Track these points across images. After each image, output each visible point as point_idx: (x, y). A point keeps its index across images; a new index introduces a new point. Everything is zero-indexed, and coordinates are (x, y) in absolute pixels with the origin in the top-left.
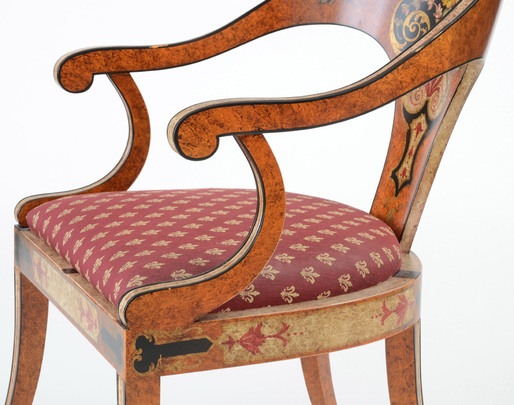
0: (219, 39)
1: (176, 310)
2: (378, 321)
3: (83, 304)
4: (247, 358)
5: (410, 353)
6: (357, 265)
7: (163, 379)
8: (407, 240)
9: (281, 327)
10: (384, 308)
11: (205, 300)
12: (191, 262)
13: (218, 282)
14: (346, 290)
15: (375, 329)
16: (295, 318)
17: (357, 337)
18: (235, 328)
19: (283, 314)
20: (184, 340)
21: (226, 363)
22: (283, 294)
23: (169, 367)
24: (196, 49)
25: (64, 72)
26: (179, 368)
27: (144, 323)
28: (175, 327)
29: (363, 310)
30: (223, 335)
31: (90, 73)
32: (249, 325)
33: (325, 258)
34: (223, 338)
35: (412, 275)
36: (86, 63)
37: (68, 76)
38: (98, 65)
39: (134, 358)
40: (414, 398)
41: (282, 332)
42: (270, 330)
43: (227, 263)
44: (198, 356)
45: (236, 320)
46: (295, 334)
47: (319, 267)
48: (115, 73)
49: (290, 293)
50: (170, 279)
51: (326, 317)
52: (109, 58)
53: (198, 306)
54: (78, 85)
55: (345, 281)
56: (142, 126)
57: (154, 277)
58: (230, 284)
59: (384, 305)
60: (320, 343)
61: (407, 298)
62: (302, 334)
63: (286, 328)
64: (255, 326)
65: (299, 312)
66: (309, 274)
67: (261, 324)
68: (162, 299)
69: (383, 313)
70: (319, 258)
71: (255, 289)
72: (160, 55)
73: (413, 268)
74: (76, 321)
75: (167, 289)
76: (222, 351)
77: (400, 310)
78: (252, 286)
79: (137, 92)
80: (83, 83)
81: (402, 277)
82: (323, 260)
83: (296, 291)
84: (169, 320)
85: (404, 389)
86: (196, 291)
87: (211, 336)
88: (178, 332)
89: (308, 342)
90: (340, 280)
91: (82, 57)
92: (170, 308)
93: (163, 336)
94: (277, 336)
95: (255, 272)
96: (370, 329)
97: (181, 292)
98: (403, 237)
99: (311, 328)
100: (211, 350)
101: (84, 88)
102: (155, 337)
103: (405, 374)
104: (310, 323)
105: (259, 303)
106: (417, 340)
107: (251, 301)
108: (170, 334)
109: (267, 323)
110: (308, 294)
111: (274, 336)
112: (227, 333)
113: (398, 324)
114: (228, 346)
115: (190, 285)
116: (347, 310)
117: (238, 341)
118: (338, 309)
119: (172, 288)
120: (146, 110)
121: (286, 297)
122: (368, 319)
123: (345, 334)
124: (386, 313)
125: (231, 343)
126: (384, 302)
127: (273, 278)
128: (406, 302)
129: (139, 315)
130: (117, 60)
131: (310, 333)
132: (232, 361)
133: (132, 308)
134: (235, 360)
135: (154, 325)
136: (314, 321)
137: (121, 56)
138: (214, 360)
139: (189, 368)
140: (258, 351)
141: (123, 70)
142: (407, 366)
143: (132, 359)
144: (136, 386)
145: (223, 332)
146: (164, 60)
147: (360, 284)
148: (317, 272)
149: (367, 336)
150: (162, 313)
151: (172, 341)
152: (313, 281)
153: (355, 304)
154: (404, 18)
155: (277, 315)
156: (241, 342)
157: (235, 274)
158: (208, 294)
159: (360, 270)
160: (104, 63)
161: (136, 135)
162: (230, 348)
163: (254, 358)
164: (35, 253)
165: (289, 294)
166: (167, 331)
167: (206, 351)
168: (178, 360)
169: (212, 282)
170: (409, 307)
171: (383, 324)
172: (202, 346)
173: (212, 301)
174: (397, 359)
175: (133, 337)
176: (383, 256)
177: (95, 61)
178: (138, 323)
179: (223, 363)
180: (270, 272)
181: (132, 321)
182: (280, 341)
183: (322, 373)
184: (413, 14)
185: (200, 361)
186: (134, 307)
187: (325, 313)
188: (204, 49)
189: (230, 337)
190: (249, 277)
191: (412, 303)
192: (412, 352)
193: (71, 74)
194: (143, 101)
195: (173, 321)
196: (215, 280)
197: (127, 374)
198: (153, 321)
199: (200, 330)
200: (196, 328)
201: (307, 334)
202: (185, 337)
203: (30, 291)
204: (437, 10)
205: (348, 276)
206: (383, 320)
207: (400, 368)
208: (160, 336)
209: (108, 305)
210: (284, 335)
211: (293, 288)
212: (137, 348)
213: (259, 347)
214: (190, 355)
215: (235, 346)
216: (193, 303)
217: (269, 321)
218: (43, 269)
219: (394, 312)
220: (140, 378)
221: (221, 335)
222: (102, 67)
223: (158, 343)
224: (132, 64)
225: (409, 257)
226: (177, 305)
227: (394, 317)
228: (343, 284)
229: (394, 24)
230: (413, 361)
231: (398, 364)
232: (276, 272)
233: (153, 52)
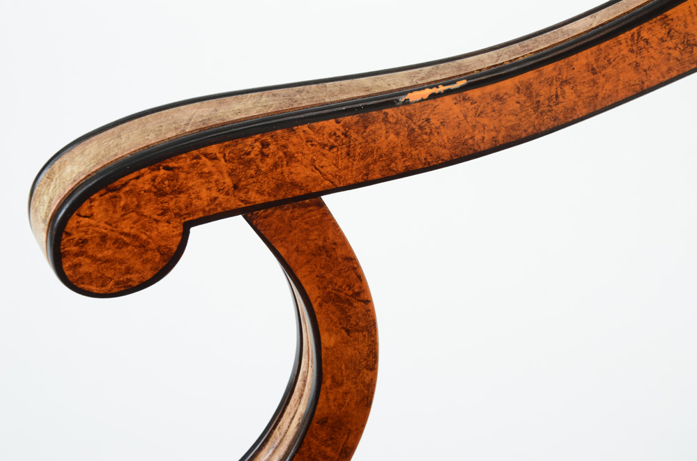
0: (654, 41)
24: (566, 82)
25: (76, 236)
31: (177, 224)
36: (160, 193)
37: (91, 248)
38: (204, 194)
48: (266, 206)
52: (248, 164)
54: (129, 270)
56: (350, 351)
72: (435, 122)
79: (340, 252)
80: (145, 262)
91: (148, 177)
101: (149, 275)
120: (368, 301)
130: (276, 166)
137: (291, 149)
141: (297, 192)
146: (447, 134)
160: (228, 182)
161: (328, 382)
177: (194, 182)
188: (595, 82)
193: (104, 238)
194: (360, 277)
222: (221, 197)
224: (330, 169)
233: (410, 117)
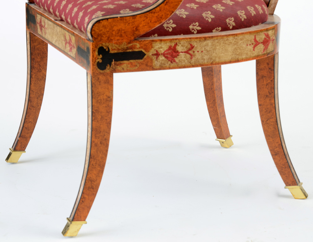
1: (123, 32)
2: (251, 47)
3: (66, 36)
4: (167, 65)
5: (271, 73)
6: (239, 13)
7: (115, 75)
8: (272, 6)
9: (189, 46)
10: (255, 39)
11: (141, 26)
12: (133, 5)
13: (150, 15)
14: (231, 28)
15: (249, 53)
16: (198, 42)
17: (237, 56)
18: (160, 46)
19: (190, 38)
20: (128, 51)
21: (155, 68)
22: (191, 27)
23: (119, 68)
26: (125, 69)
27: (103, 38)
28: (122, 42)
29: (241, 40)
30: (153, 49)
32: (169, 44)
33: (218, 7)
34: (152, 51)
35: (276, 28)
39: (97, 61)
40: (273, 101)
41: (190, 49)
42: (182, 48)
43: (155, 4)
44: (137, 62)
45: (161, 40)
46: (198, 52)
47: (214, 12)
49: (195, 26)
50: (120, 13)
51: (218, 42)
53: (137, 29)
55: (231, 22)
57: (109, 12)
58: (157, 17)
59: (255, 38)
60: (214, 59)
61: (270, 36)
62: (202, 52)
63: (192, 47)
64: (173, 45)
65: (200, 38)
66: (207, 15)
67: (176, 44)
68: (114, 23)
69: (254, 43)
70: (214, 6)
71: (173, 23)
73: (276, 21)
74: (62, 49)
75: (117, 17)
76: (152, 60)
77: (266, 42)
78: (171, 21)
81: (268, 24)
82: (217, 8)
83: (199, 26)
84: (118, 38)
85: (267, 96)
86: (135, 20)
87: (145, 49)
88: (124, 46)
89: (206, 57)
90: (227, 20)
92: (119, 30)
93: (114, 48)
94: (187, 52)
95: (173, 10)
96: (245, 52)
97: (126, 20)
98: (270, 5)
99: (208, 48)
100: (145, 59)
102: (110, 48)
103: (268, 86)
104: (207, 45)
105: (175, 32)
106: (276, 65)
107: (171, 30)
108: (119, 46)
109: (180, 43)
110: (206, 28)
111: (185, 52)
112: (155, 48)
113: (264, 51)
114: (155, 57)
115: (132, 16)
116: (231, 38)
117: (162, 54)
118: (225, 37)
119: (120, 17)
121: (193, 29)
122: (244, 46)
123: (230, 54)
124: (256, 43)
125: (157, 55)
126: (255, 36)
127: (184, 17)
128: (269, 38)
129: (100, 33)
131: (208, 51)
132: (158, 66)
133: (96, 28)
134: (160, 66)
135: (109, 40)
136: (210, 44)
138: (147, 65)
139: (131, 69)
140: (175, 61)
142: (269, 81)
143: (95, 61)
144: (99, 79)
145: (152, 47)
147: (240, 25)
148: (213, 15)
149: (244, 57)
150: (114, 33)
151: (121, 51)
152: (210, 20)
153: (236, 35)
155: (187, 39)
156: (164, 55)
157: (160, 10)
158: (143, 22)
159: (241, 16)
162: (157, 58)
163: (172, 65)
164: (38, 15)
165: (195, 27)
166: (117, 44)
167: (142, 59)
168: (124, 64)
169: (146, 15)
170: (271, 42)
171: (254, 50)
172: (139, 55)
173: (146, 27)
174: (263, 77)
175: (96, 47)
176: (256, 9)
178: (99, 38)
179: (153, 68)
180: (182, 13)
181: (96, 37)
182: (188, 56)
185: (138, 65)
186: (97, 28)
187: (217, 39)
189: (157, 51)
190: (169, 13)
191: (273, 40)
192: (272, 72)
195: (121, 38)
196: (147, 13)
197: (93, 70)
198: (108, 38)
199: (138, 45)
200: (135, 44)
201: (206, 52)
202: (129, 49)
205: (233, 19)
206: (254, 47)
207: (265, 83)
208: (113, 48)
209: (81, 33)
210: (191, 52)
211: (197, 24)
212: (99, 54)
213: (175, 59)
214: (131, 61)
215: (160, 57)
216: (134, 27)
217: (182, 42)
218: (43, 24)
219: (261, 43)
220: (101, 73)
221: (151, 49)
223: (111, 52)
225: (273, 17)
226: (123, 28)
227: (261, 47)
228: (229, 24)
230: (273, 78)
231: (263, 80)
232: (187, 13)
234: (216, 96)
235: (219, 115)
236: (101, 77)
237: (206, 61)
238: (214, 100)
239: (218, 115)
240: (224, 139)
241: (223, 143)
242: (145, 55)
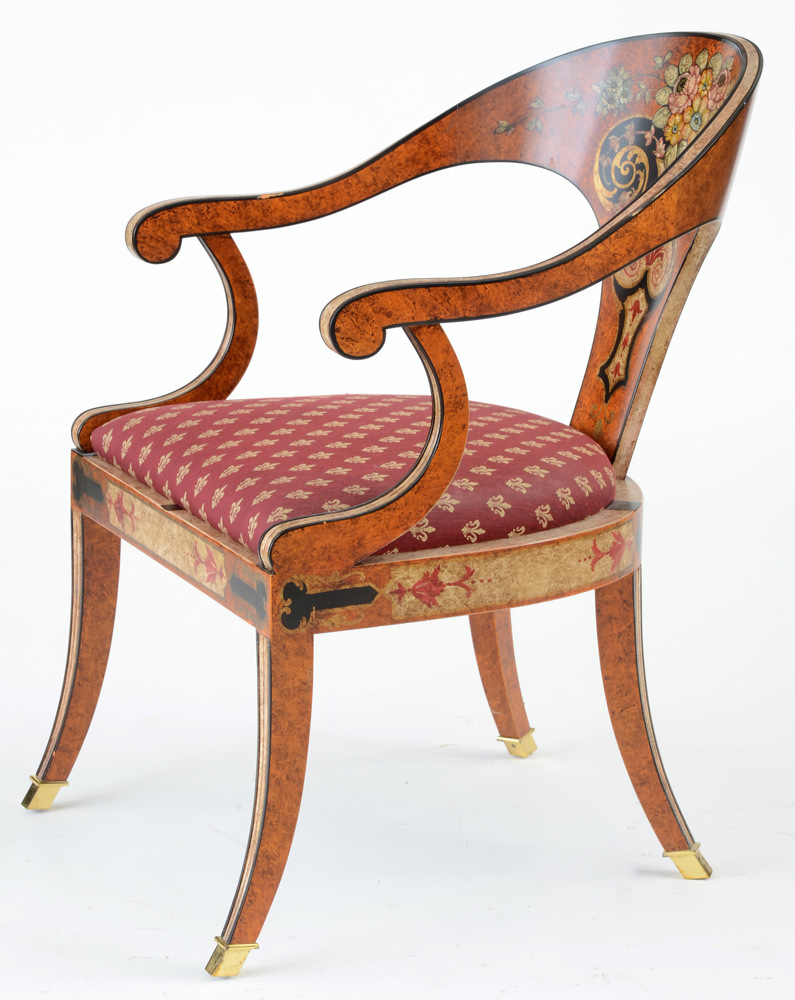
0: (354, 184)
1: (333, 550)
2: (587, 565)
3: (199, 549)
4: (421, 612)
5: (628, 611)
6: (559, 493)
7: (316, 637)
8: (622, 462)
9: (464, 572)
10: (595, 548)
11: (368, 537)
12: (346, 490)
13: (385, 514)
14: (545, 525)
15: (583, 576)
16: (482, 561)
17: (560, 586)
18: (406, 573)
19: (466, 556)
20: (343, 588)
21: (396, 618)
22: (465, 530)
23: (325, 623)
24: (321, 198)
25: (142, 234)
26: (337, 623)
27: (294, 566)
28: (331, 572)
29: (567, 551)
30: (392, 582)
31: (178, 235)
32: (423, 569)
33: (517, 484)
34: (391, 586)
35: (630, 508)
36: (171, 222)
37: (147, 240)
38: (187, 225)
39: (282, 611)
40: (633, 670)
41: (465, 578)
42: (450, 575)
43: (395, 490)
44: (360, 609)
45: (408, 563)
46: (482, 581)
47: (511, 496)
48: (210, 234)
49: (473, 529)
50: (323, 512)
51: (520, 560)
52: (203, 214)
53: (360, 544)
54: (161, 253)
55: (544, 513)
56: (247, 307)
57: (301, 509)
58: (399, 517)
59: (595, 544)
60: (513, 593)
61: (624, 536)
62: (490, 581)
63: (470, 573)
64: (432, 570)
65: (485, 553)
66: (497, 504)
67: (439, 568)
68: (315, 535)
69: (593, 555)
70: (509, 483)
71: (430, 525)
72: (272, 208)
73: (632, 498)
74: (187, 572)
75: (322, 523)
76: (389, 603)
77: (615, 551)
78: (426, 521)
79: (239, 260)
80: (167, 250)
81: (617, 509)
82: (515, 487)
83: (481, 527)
84: (323, 563)
85: (621, 658)
86: (358, 525)
87: (376, 583)
88: (335, 578)
89: (497, 592)
90: (537, 512)
91: (167, 214)
92: (326, 548)
93: (317, 583)
94: (459, 584)
95: (431, 501)
96: (576, 575)
97: (339, 527)
98: (617, 458)
99: (501, 574)
100: (377, 602)
101: (168, 257)
102: (307, 585)
103: (621, 638)
104: (500, 567)
105: (434, 542)
106: (637, 593)
107: (424, 539)
108: (325, 580)
109: (446, 567)
110: (496, 530)
111: (455, 584)
112: (396, 579)
113: (612, 570)
114: (397, 596)
115: (350, 518)
116: (547, 550)
117: (409, 590)
118: (536, 549)
119: (328, 522)
120: (252, 285)
121: (469, 534)
122: (574, 563)
123: (545, 581)
124: (598, 555)
125: (400, 592)
126: (595, 541)
127: (451, 510)
128: (623, 541)
129: (287, 556)
130: (213, 217)
131: (501, 579)
132: (402, 615)
133: (279, 547)
134: (406, 614)
135: (306, 568)
136: (505, 565)
137: (218, 211)
138: (380, 614)
139: (349, 623)
140: (435, 603)
141: (221, 230)
142: (624, 628)
143: (279, 612)
144: (284, 646)
145: (390, 578)
146: (277, 214)
147: (563, 518)
148: (508, 503)
149: (573, 585)
150: (315, 554)
151: (328, 589)
152: (502, 514)
153: (557, 542)
154: (613, 155)
155: (459, 557)
156: (413, 591)
157: (406, 504)
158: (372, 530)
159: (563, 499)
160: (196, 221)
161: (239, 320)
162: (400, 599)
163: (430, 612)
164: (111, 486)
165: (472, 531)
166: (322, 576)
167: (370, 602)
168: (335, 614)
169: (377, 514)
170: (626, 548)
171: (593, 570)
172: (366, 595)
173: (378, 538)
174: (611, 618)
175: (280, 584)
176: (593, 481)
177: (183, 219)
178: (286, 566)
179: (392, 619)
180: (448, 502)
181: (279, 564)
182: (462, 591)
183: (502, 653)
184: (625, 149)
185: (363, 615)
186: (282, 545)
187: (519, 554)
188: (333, 199)
189: (399, 585)
190: (423, 508)
191: (630, 544)
192: (630, 609)
193: (152, 237)
194: (248, 273)
195: (329, 564)
196: (381, 511)
197: (273, 631)
198: (304, 564)
199: (363, 576)
200: (357, 573)
201: (497, 581)
202: (343, 584)
203: (96, 540)
204: (658, 147)
205: (548, 507)
206: (593, 564)
207: (615, 631)
208: (314, 584)
209: (238, 547)
210: (467, 583)
211: (477, 522)
212: (285, 599)
213: (436, 598)
214: (350, 608)
215: (406, 596)
216: (354, 541)
217: (449, 565)
218: (127, 507)
219: (607, 553)
220: (289, 636)
221: (388, 582)
222: (193, 227)
223: (310, 592)
224: (233, 222)
225: (625, 484)
226: (334, 544)
227: (607, 560)
228: (541, 518)
229: (600, 163)
230: (631, 621)
231: (612, 626)
232: (455, 502)
233: (262, 204)
234: (498, 643)
235: (505, 684)
236: (290, 644)
237: (497, 600)
238: (495, 653)
239: (503, 684)
240: (517, 738)
241: (514, 746)
242: (377, 593)
